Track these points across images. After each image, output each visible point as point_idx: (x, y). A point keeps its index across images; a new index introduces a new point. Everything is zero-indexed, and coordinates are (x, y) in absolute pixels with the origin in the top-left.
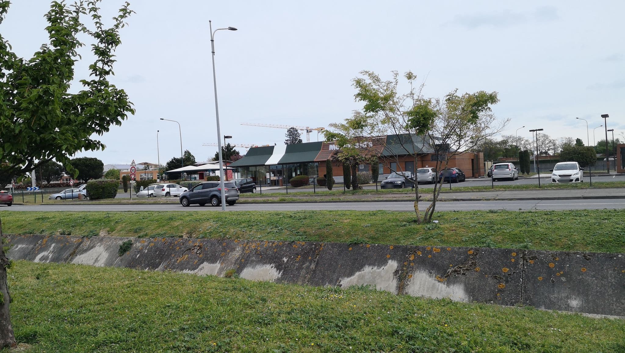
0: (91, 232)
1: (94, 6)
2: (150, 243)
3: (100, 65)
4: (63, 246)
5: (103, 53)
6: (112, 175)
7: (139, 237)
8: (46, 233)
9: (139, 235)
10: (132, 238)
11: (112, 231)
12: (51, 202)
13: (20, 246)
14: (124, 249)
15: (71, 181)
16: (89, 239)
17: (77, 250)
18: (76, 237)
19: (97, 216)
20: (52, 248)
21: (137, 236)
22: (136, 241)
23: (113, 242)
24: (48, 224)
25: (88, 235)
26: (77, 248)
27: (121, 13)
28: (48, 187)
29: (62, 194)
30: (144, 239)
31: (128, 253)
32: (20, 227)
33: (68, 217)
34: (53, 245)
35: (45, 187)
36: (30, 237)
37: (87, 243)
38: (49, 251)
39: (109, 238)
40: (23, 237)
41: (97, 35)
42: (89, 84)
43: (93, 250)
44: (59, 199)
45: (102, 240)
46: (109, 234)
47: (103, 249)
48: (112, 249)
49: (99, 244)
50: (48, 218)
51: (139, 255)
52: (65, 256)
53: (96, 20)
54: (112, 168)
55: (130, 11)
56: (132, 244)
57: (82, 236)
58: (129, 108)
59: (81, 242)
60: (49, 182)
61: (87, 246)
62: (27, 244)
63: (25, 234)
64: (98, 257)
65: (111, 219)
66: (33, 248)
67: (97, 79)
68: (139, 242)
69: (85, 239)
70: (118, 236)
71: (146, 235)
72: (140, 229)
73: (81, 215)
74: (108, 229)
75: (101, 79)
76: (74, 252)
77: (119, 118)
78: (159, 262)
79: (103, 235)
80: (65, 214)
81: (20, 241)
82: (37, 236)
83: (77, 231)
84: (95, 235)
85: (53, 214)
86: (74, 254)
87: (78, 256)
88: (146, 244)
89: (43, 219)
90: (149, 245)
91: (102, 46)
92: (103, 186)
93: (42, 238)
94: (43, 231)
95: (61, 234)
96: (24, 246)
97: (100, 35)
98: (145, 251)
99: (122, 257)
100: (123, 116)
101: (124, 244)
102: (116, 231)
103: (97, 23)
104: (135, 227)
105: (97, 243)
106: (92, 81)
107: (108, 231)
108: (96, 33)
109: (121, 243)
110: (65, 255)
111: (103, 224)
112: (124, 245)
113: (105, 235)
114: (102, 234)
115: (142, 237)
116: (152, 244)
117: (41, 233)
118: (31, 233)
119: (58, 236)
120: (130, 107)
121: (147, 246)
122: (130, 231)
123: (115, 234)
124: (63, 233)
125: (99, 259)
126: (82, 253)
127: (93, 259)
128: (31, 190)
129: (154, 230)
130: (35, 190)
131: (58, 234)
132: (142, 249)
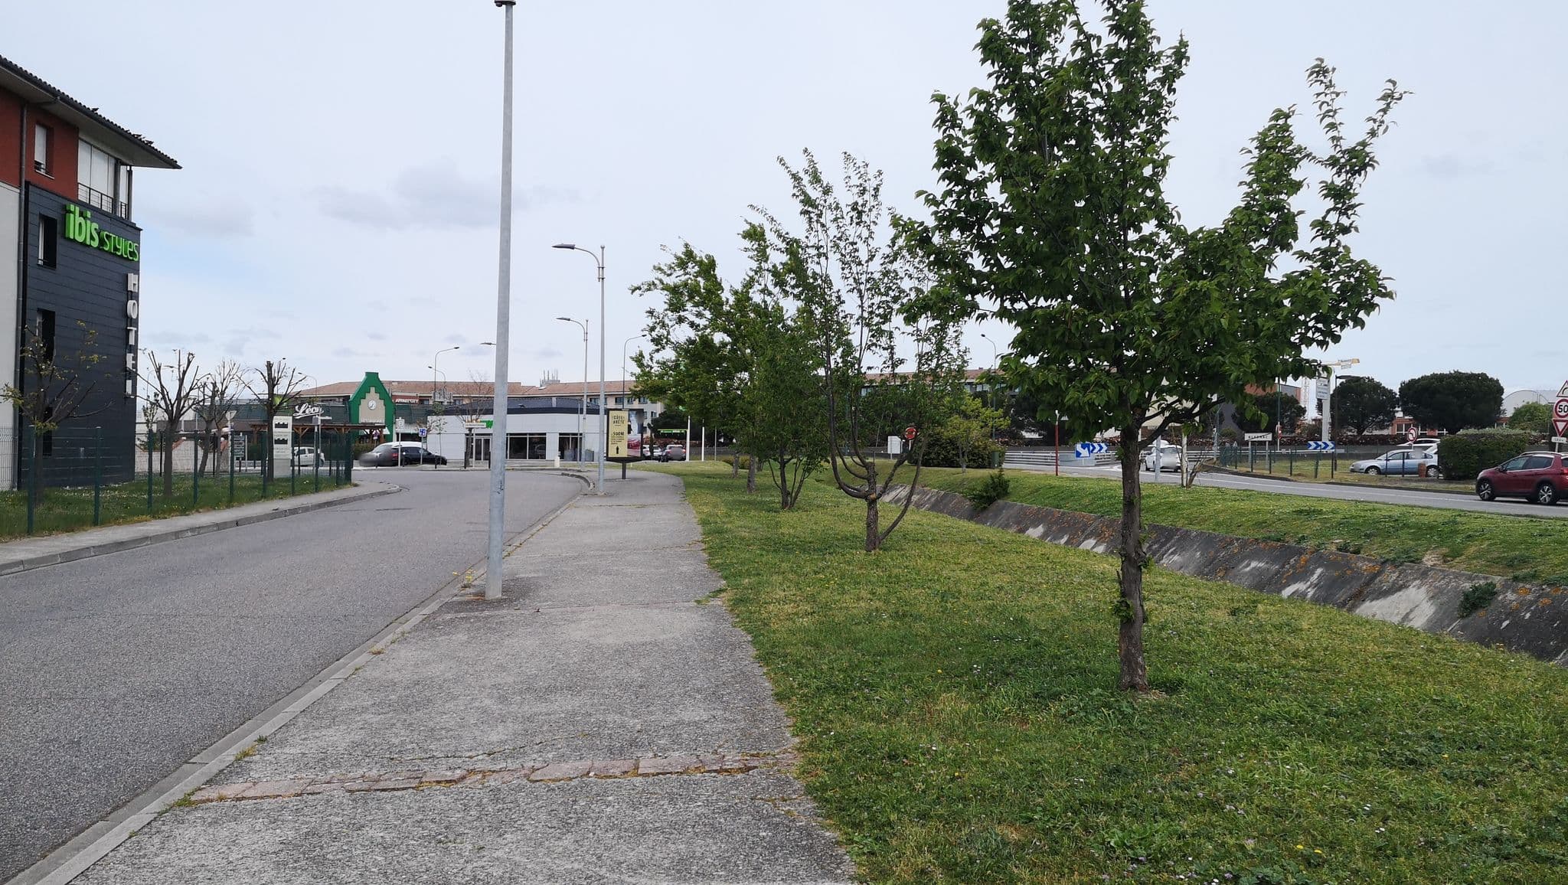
0: (1406, 552)
1: (1330, 108)
2: (1539, 597)
3: (1332, 218)
4: (1339, 577)
5: (1340, 195)
6: (1529, 420)
7: (1516, 579)
8: (1310, 545)
9: (1517, 573)
10: (1497, 580)
11: (1454, 558)
12: (1351, 478)
13: (1254, 564)
14: (1475, 602)
15: (1412, 431)
16: (1396, 567)
17: (1368, 589)
18: (1370, 561)
19: (1430, 518)
20: (1315, 576)
21: (1510, 576)
22: (1506, 587)
23: (1449, 583)
24: (1317, 525)
25: (1395, 559)
26: (1368, 584)
27: (1382, 105)
28: (1358, 443)
29: (1379, 462)
30: (1528, 586)
31: (1481, 613)
32: (1260, 524)
33: (1362, 514)
34: (1319, 571)
35: (1352, 442)
36: (1275, 548)
37: (1391, 576)
38: (1309, 583)
39: (1443, 571)
40: (1262, 545)
41: (1333, 162)
42: (1309, 257)
43: (1401, 593)
44: (1373, 473)
45: (1424, 574)
46: (1445, 562)
47: (1424, 595)
48: (1445, 599)
49: (1417, 582)
50: (1320, 512)
51: (1507, 622)
52: (1339, 598)
53: (1332, 134)
54: (1531, 400)
55: (1401, 94)
56: (1496, 593)
57: (1382, 560)
58: (1384, 291)
59: (1379, 573)
60: (1360, 432)
61: (1390, 584)
62: (1267, 563)
63: (1266, 539)
64: (1411, 611)
65: (1461, 527)
66: (1278, 572)
67: (1325, 244)
68: (1514, 591)
69: (1389, 568)
70: (1465, 569)
71: (1534, 576)
72: (1524, 561)
73: (1396, 513)
74: (1445, 550)
75: (1334, 245)
76: (1361, 592)
77: (1362, 315)
78: (1557, 646)
79: (1432, 563)
80: (1360, 506)
81: (1255, 555)
82: (1289, 547)
83: (1375, 547)
84: (1412, 562)
85: (1334, 505)
86: (1359, 597)
87: (1367, 603)
88: (1530, 597)
89: (1309, 513)
90: (1536, 601)
91: (1339, 181)
92: (1482, 447)
93: (1300, 552)
94: (1303, 538)
95: (1339, 549)
96: (1261, 565)
97: (1338, 160)
98: (1524, 616)
99: (1466, 621)
100: (1370, 307)
101: (1475, 589)
102: (1463, 557)
103: (1333, 138)
104: (1512, 554)
105: (1415, 579)
106: (1316, 250)
107: (1445, 556)
108: (1332, 157)
109: (1467, 586)
110: (1341, 595)
111: (1435, 538)
112: (1474, 591)
113: (1435, 565)
114: (1429, 560)
115: (1524, 579)
116: (1546, 601)
117: (1299, 542)
118: (1279, 540)
119: (1331, 553)
120: (1385, 288)
121: (1531, 603)
122: (1495, 561)
123: (1459, 565)
124: (1343, 549)
125: (1411, 616)
126: (1377, 598)
127: (1397, 614)
128: (1315, 449)
129: (1557, 566)
130: (1324, 448)
131: (1334, 548)
132: (1518, 610)
